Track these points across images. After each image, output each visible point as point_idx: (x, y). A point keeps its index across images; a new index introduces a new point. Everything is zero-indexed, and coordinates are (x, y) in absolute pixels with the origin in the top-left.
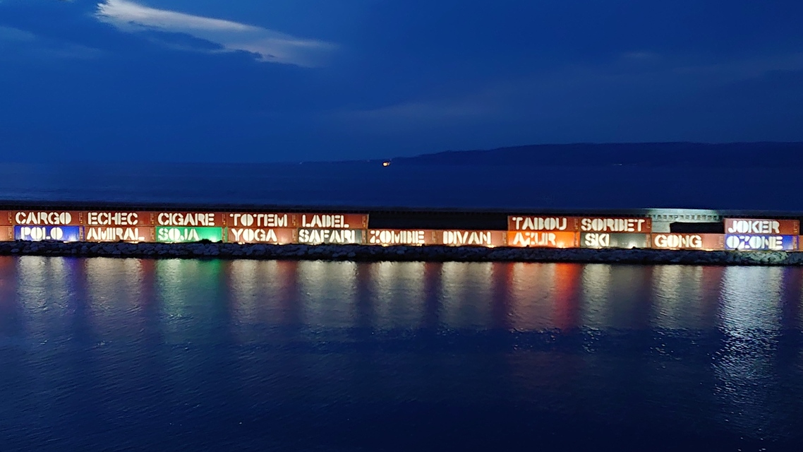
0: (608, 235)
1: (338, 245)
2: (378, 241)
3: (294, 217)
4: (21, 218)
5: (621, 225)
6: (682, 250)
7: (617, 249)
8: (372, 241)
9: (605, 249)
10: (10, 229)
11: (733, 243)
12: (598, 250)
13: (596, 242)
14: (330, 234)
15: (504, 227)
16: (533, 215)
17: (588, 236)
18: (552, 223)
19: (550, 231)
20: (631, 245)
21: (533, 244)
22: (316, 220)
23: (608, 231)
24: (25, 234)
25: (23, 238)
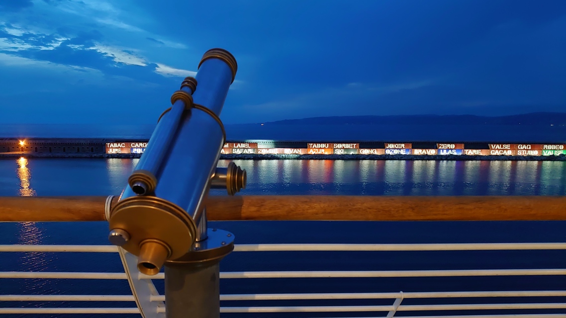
0: (343, 150)
1: (247, 154)
2: (261, 153)
3: (231, 144)
4: (133, 145)
5: (348, 146)
6: (370, 155)
7: (347, 154)
8: (259, 153)
9: (342, 155)
10: (129, 149)
11: (388, 152)
12: (340, 155)
13: (339, 152)
14: (244, 150)
15: (306, 147)
16: (316, 143)
17: (336, 150)
18: (323, 145)
19: (322, 148)
20: (351, 153)
21: (316, 153)
22: (239, 145)
23: (343, 148)
24: (135, 151)
25: (134, 152)
